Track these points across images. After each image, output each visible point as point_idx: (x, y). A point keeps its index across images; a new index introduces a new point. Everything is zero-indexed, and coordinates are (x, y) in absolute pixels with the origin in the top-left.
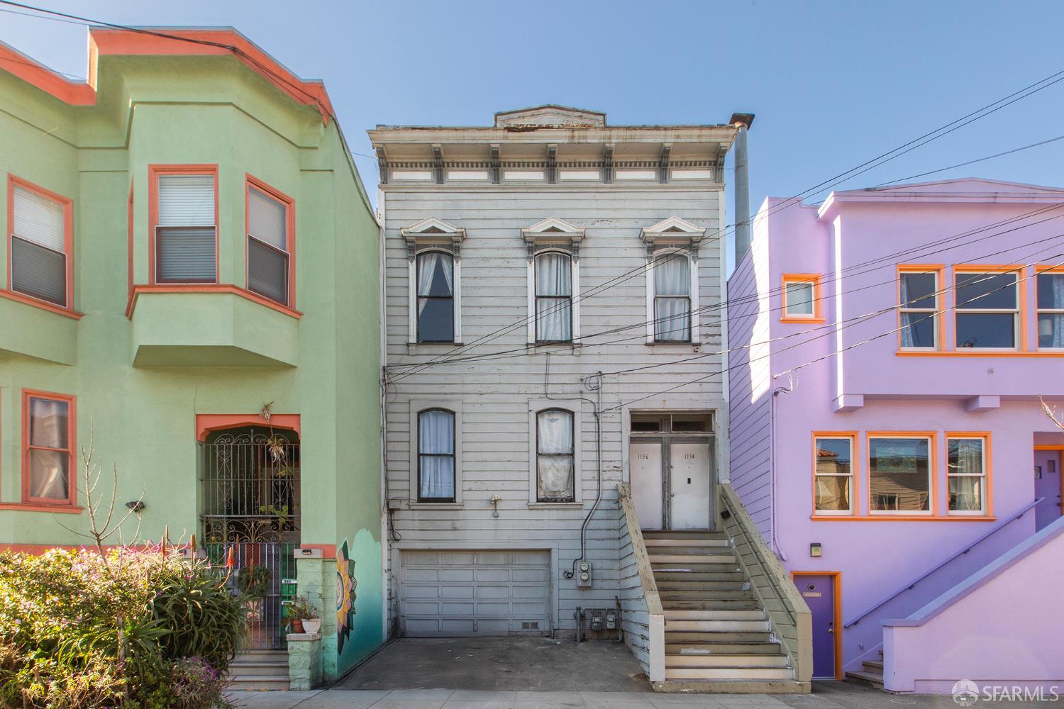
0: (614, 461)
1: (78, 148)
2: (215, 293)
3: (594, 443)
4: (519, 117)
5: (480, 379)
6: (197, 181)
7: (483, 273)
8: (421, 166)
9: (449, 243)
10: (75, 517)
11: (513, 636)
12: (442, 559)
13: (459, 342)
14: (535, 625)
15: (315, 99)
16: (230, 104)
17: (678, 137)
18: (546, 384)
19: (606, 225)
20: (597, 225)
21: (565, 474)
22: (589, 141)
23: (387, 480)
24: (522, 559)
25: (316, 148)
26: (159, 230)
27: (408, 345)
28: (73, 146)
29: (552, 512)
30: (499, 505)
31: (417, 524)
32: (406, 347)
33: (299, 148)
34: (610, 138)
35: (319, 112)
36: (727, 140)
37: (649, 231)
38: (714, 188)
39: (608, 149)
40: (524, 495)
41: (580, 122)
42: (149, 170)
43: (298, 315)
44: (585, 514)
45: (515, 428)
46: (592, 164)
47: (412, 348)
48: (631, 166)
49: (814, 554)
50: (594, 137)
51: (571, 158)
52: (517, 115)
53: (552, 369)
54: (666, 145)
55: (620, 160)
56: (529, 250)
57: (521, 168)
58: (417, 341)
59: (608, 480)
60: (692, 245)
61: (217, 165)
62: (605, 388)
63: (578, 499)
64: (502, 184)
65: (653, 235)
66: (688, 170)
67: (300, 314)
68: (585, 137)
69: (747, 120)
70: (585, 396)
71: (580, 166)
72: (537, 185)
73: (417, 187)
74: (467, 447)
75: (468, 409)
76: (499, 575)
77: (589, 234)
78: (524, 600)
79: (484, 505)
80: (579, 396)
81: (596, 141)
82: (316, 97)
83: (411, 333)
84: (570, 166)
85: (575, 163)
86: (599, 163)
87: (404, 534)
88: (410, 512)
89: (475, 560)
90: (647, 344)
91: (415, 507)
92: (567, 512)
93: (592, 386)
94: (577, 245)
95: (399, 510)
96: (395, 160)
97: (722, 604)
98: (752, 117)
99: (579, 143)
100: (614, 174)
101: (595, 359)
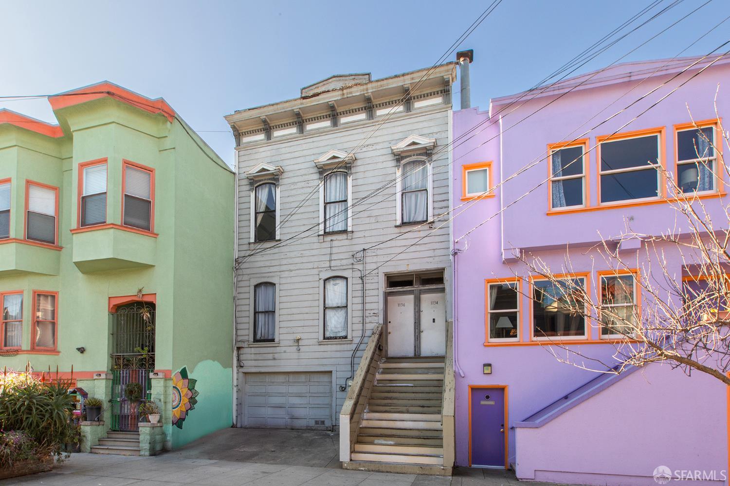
0: (374, 310)
1: (63, 159)
2: (105, 229)
3: (360, 298)
4: (316, 88)
5: (290, 261)
6: (99, 168)
7: (293, 192)
8: (258, 131)
9: (272, 177)
10: (56, 357)
11: (309, 429)
12: (268, 379)
13: (279, 239)
14: (323, 422)
15: (160, 109)
16: (113, 122)
17: (413, 79)
18: (330, 261)
19: (370, 148)
20: (364, 149)
21: (342, 320)
22: (354, 95)
23: (237, 330)
24: (316, 378)
25: (167, 137)
26: (83, 198)
27: (249, 244)
28: (60, 158)
29: (333, 346)
30: (301, 343)
31: (253, 357)
32: (248, 245)
33: (159, 138)
34: (367, 90)
35: (164, 116)
36: (448, 73)
37: (396, 148)
38: (444, 108)
39: (367, 97)
40: (315, 335)
41: (353, 82)
42: (79, 166)
43: (156, 235)
44: (354, 347)
45: (311, 291)
46: (360, 109)
47: (252, 245)
48: (386, 105)
49: (485, 372)
50: (357, 92)
51: (347, 108)
52: (314, 87)
53: (334, 250)
54: (405, 86)
55: (378, 103)
56: (320, 174)
57: (317, 120)
58: (255, 241)
59: (370, 323)
60: (428, 152)
61: (107, 158)
62: (368, 260)
63: (349, 337)
64: (305, 133)
65: (398, 150)
66: (426, 100)
67: (157, 235)
68: (351, 93)
69: (468, 55)
70: (355, 267)
71: (353, 112)
72: (325, 130)
73: (255, 145)
74: (282, 306)
75: (283, 281)
76: (302, 389)
77: (358, 156)
78: (316, 406)
79: (291, 343)
80: (351, 267)
81: (358, 94)
82: (160, 107)
83: (251, 237)
84: (347, 113)
85: (349, 111)
86: (365, 107)
87: (246, 363)
88: (249, 349)
89: (287, 379)
90: (396, 227)
91: (252, 346)
92: (342, 346)
93: (358, 259)
94: (349, 165)
95: (243, 348)
96: (244, 131)
97: (421, 409)
98: (472, 51)
99: (347, 97)
100: (375, 113)
101: (362, 241)
